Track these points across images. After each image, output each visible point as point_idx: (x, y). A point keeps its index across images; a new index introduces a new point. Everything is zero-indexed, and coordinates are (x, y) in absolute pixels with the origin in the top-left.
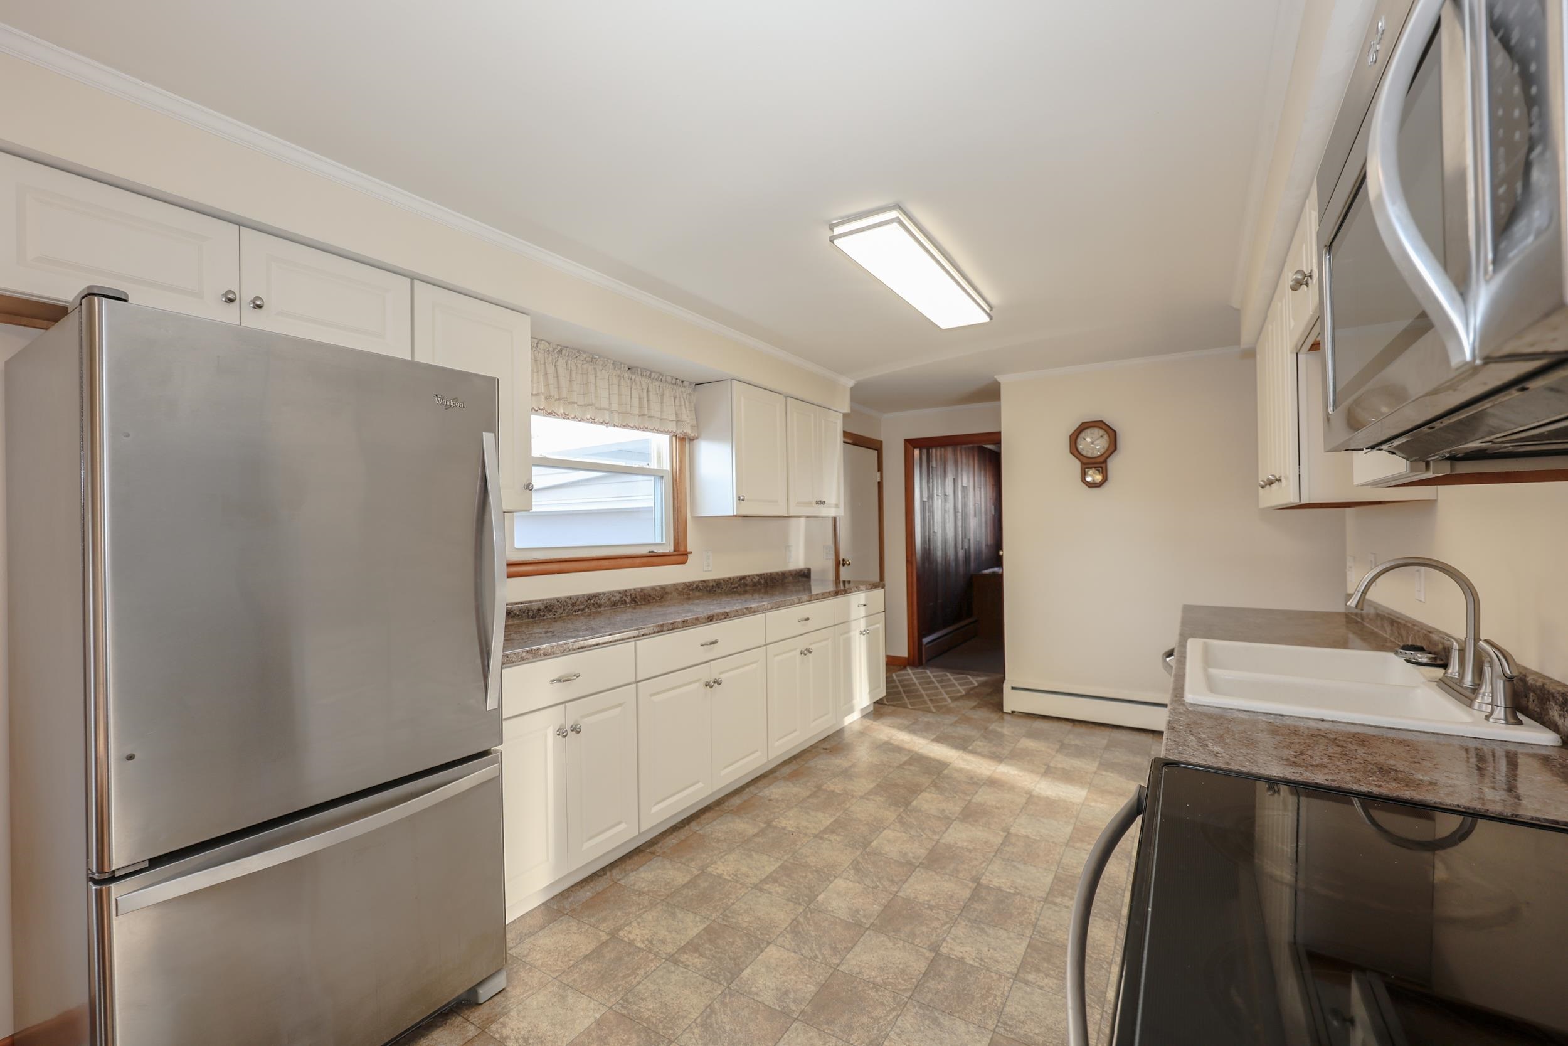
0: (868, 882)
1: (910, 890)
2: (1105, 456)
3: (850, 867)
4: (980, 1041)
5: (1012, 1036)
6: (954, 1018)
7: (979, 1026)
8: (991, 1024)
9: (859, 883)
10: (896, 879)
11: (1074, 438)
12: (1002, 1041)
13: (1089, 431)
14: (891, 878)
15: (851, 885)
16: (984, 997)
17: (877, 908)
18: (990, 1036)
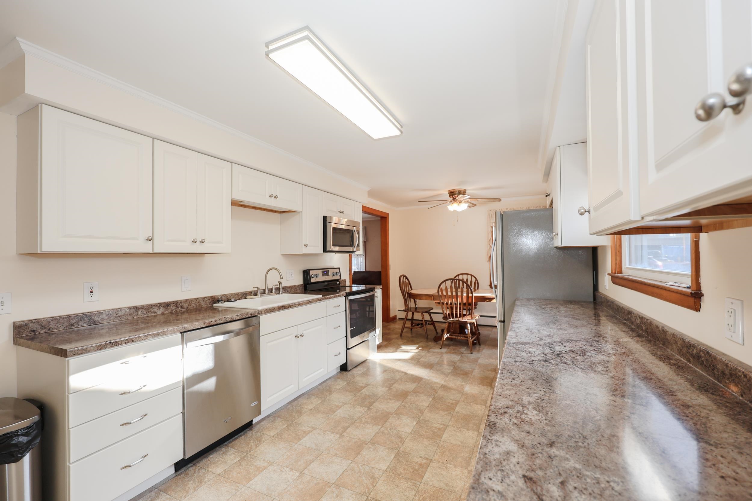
0: (395, 431)
1: (375, 429)
9: (399, 431)
10: (381, 434)
14: (384, 434)
15: (402, 430)
17: (390, 420)
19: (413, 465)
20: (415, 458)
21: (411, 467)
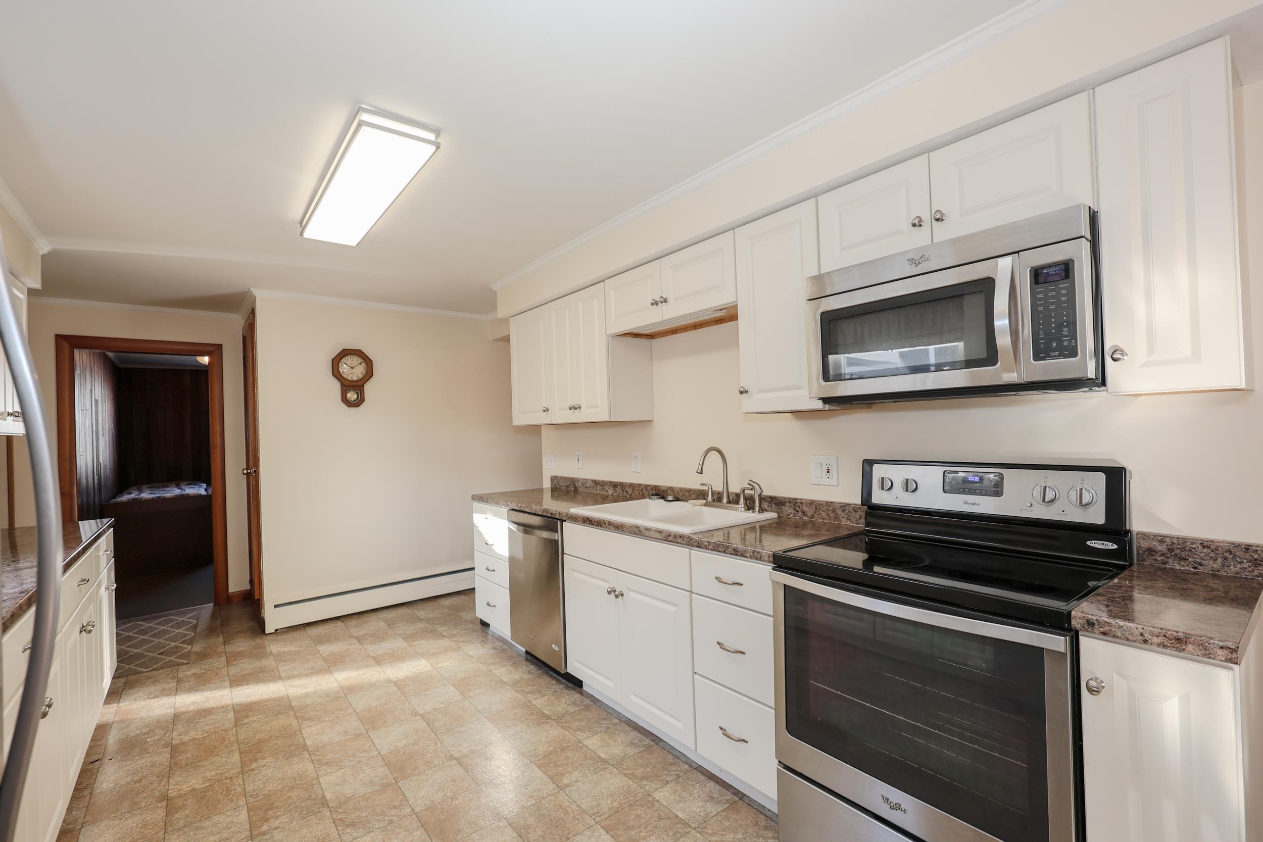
2: (364, 380)
3: (340, 828)
4: (600, 835)
5: (606, 816)
6: (572, 838)
7: (588, 828)
8: (590, 821)
11: (336, 362)
12: (606, 823)
13: (349, 357)
16: (566, 813)
18: (600, 827)
19: (280, 811)
20: (286, 821)
21: (282, 807)
